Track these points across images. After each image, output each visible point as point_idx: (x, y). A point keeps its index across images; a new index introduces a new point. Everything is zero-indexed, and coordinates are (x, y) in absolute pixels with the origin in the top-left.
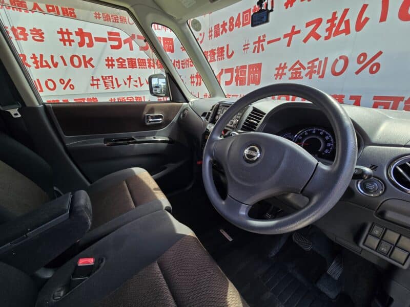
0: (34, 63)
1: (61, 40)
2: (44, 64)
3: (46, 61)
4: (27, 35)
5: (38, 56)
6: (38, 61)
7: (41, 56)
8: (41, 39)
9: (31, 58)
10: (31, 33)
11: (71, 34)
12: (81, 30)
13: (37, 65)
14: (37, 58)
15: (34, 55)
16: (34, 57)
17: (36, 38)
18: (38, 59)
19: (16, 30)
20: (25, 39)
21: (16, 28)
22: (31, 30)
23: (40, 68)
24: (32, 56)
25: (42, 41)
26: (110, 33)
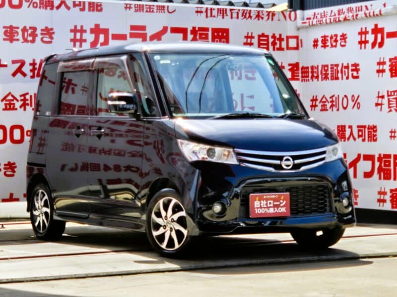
0: (31, 71)
1: (71, 40)
4: (37, 35)
5: (38, 62)
6: (36, 69)
8: (50, 40)
9: (31, 64)
10: (42, 34)
11: (85, 31)
12: (97, 26)
13: (34, 74)
14: (36, 64)
15: (34, 60)
16: (33, 64)
17: (45, 39)
18: (37, 66)
19: (27, 31)
20: (33, 41)
21: (28, 28)
22: (42, 30)
23: (36, 78)
24: (32, 62)
25: (50, 42)
26: (133, 28)
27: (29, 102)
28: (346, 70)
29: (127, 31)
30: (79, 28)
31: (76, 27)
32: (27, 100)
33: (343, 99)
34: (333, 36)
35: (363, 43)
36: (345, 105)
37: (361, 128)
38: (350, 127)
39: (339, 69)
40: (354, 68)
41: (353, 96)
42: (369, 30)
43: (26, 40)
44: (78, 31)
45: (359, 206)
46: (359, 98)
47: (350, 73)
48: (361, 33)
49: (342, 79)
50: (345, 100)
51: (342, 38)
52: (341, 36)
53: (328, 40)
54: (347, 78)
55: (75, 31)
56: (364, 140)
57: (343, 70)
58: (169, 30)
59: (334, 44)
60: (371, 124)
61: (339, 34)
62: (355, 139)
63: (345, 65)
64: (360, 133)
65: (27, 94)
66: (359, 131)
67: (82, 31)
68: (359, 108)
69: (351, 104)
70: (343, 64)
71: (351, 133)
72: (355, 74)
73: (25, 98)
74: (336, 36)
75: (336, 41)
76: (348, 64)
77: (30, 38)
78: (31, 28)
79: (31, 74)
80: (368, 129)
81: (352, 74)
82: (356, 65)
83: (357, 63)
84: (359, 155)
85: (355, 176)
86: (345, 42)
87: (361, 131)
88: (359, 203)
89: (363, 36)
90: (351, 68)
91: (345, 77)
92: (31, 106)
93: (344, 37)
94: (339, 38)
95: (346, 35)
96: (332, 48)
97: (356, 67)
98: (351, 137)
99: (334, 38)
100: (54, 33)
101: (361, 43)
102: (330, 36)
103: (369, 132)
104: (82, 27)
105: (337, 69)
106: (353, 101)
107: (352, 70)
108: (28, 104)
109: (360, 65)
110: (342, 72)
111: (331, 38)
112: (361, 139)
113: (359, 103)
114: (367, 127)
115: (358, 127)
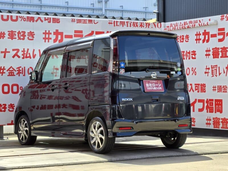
1: (44, 38)
2: (28, 55)
3: (29, 54)
4: (25, 36)
5: (26, 50)
6: (25, 54)
7: (28, 50)
8: (32, 38)
10: (28, 35)
11: (51, 34)
12: (57, 30)
13: (24, 56)
14: (25, 51)
15: (24, 49)
16: (24, 51)
17: (30, 38)
18: (26, 52)
19: (20, 33)
20: (23, 39)
21: (21, 32)
22: (28, 33)
23: (25, 58)
24: (23, 50)
25: (32, 39)
26: (76, 32)
27: (21, 71)
28: (189, 54)
29: (73, 34)
30: (47, 32)
31: (46, 31)
32: (21, 70)
33: (187, 70)
34: (181, 36)
35: (198, 40)
36: (188, 73)
37: (197, 85)
38: (191, 85)
39: (185, 54)
40: (193, 53)
41: (192, 68)
42: (201, 33)
43: (20, 39)
44: (47, 33)
45: (196, 127)
46: (196, 69)
47: (191, 56)
48: (197, 35)
49: (186, 59)
50: (188, 70)
51: (186, 37)
52: (186, 36)
53: (178, 38)
54: (189, 59)
55: (45, 33)
56: (198, 92)
57: (187, 54)
58: (95, 33)
59: (182, 40)
60: (202, 83)
61: (185, 35)
62: (193, 91)
63: (188, 51)
64: (196, 88)
65: (21, 67)
66: (196, 87)
67: (49, 33)
68: (195, 75)
69: (191, 72)
70: (187, 51)
71: (192, 88)
72: (193, 56)
73: (19, 69)
74: (183, 36)
75: (183, 39)
76: (190, 51)
77: (22, 37)
78: (22, 32)
79: (23, 57)
80: (201, 85)
81: (192, 57)
82: (194, 52)
83: (195, 50)
84: (196, 100)
85: (194, 111)
86: (188, 39)
87: (197, 87)
88: (196, 125)
89: (198, 36)
90: (191, 53)
91: (188, 58)
92: (22, 74)
93: (187, 37)
94: (184, 37)
95: (188, 35)
96: (181, 43)
97: (194, 53)
98: (192, 90)
99: (182, 37)
100: (34, 35)
101: (196, 40)
102: (180, 36)
103: (201, 87)
104: (49, 31)
105: (184, 53)
106: (192, 71)
107: (192, 54)
108: (21, 73)
109: (196, 52)
110: (186, 55)
111: (180, 37)
112: (197, 91)
113: (196, 72)
114: (200, 84)
115: (195, 84)
